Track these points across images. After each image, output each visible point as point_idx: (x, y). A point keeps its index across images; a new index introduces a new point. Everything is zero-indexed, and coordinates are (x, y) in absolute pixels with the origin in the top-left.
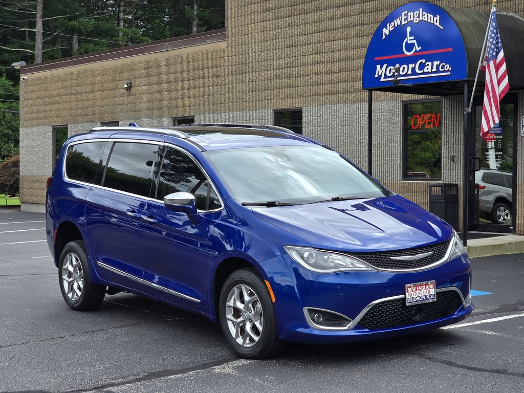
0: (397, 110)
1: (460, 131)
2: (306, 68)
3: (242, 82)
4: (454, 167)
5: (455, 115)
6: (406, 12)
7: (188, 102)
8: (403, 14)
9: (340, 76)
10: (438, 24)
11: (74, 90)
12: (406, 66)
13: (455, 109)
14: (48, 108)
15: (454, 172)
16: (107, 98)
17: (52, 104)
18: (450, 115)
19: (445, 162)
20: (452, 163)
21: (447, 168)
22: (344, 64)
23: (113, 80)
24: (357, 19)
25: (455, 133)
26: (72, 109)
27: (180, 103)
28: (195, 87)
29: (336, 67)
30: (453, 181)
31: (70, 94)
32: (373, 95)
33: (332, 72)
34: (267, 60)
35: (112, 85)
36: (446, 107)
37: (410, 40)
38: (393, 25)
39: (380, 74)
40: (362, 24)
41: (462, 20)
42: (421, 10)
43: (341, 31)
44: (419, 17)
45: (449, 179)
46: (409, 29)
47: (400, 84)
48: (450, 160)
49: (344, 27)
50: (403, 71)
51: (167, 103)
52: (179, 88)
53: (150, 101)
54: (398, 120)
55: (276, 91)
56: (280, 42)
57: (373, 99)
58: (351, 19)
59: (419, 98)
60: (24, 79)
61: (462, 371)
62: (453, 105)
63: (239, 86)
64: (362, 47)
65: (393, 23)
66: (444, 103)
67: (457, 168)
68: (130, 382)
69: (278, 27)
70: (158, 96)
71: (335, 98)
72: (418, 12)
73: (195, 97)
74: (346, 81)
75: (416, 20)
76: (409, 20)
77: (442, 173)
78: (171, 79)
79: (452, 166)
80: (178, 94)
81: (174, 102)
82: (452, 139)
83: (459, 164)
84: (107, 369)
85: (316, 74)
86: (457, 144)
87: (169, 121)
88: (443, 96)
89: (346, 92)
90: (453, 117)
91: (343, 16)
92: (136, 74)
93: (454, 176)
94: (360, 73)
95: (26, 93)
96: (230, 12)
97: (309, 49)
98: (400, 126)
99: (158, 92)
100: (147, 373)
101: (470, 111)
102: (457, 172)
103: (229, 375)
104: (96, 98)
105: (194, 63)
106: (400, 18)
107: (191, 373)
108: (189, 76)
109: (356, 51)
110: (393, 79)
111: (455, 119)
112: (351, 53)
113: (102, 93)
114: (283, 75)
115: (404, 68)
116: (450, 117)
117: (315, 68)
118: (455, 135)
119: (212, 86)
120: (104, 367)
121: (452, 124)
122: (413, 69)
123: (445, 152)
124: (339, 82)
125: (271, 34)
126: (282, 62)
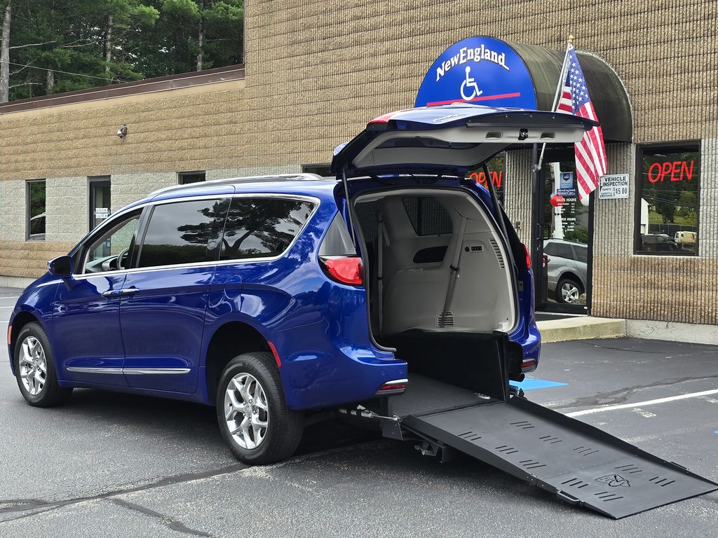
2: (342, 114)
3: (264, 131)
5: (521, 173)
7: (197, 153)
8: (461, 51)
10: (503, 64)
11: (54, 136)
13: (521, 166)
14: (20, 158)
16: (95, 146)
17: (26, 152)
18: (515, 173)
23: (103, 125)
24: (405, 56)
25: (520, 195)
26: (51, 160)
27: (188, 154)
28: (206, 136)
31: (49, 141)
34: (294, 104)
35: (103, 131)
36: (509, 164)
37: (469, 82)
38: (450, 64)
40: (411, 62)
41: (532, 59)
42: (483, 46)
43: (385, 70)
44: (480, 55)
46: (468, 70)
49: (388, 66)
51: (171, 154)
52: (186, 136)
53: (149, 151)
55: (305, 143)
56: (310, 82)
58: (397, 57)
62: (518, 161)
63: (260, 136)
64: (410, 90)
65: (449, 62)
66: (507, 159)
68: (142, 488)
69: (308, 64)
70: (161, 145)
72: (480, 49)
73: (206, 147)
75: (477, 58)
76: (469, 58)
78: (176, 125)
80: (185, 143)
81: (179, 154)
82: (517, 201)
84: (112, 473)
85: (354, 122)
86: (523, 207)
87: (174, 176)
90: (518, 176)
91: (387, 52)
92: (132, 118)
96: (249, 44)
97: (346, 91)
99: (160, 140)
100: (161, 478)
101: (540, 168)
103: (261, 479)
104: (82, 146)
106: (458, 55)
107: (215, 477)
108: (198, 122)
111: (520, 179)
113: (88, 141)
114: (315, 123)
116: (515, 176)
117: (353, 116)
118: (520, 197)
119: (228, 134)
121: (517, 184)
125: (300, 73)
126: (314, 107)
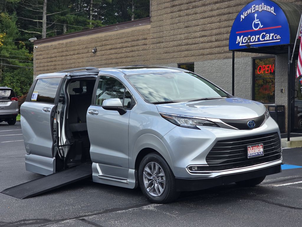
0: (249, 63)
1: (286, 75)
2: (196, 39)
3: (160, 48)
4: (283, 96)
5: (283, 66)
6: (254, 5)
7: (129, 59)
8: (253, 6)
9: (216, 43)
10: (273, 12)
11: (64, 54)
12: (254, 37)
13: (283, 62)
14: (49, 64)
15: (282, 99)
16: (83, 58)
17: (51, 61)
18: (280, 65)
19: (277, 93)
20: (281, 93)
21: (278, 96)
22: (218, 37)
23: (86, 48)
24: (226, 10)
25: (283, 76)
26: (63, 65)
27: (124, 60)
28: (132, 51)
29: (213, 38)
30: (282, 104)
31: (62, 56)
32: (235, 54)
33: (211, 42)
34: (174, 35)
35: (86, 50)
36: (277, 61)
37: (257, 21)
38: (247, 13)
39: (239, 42)
40: (229, 13)
41: (287, 9)
42: (263, 4)
43: (216, 17)
44: (262, 8)
45: (280, 102)
46: (256, 15)
47: (251, 47)
48: (280, 92)
49: (218, 15)
50: (253, 40)
51: (116, 60)
52: (124, 52)
53: (107, 59)
54: (250, 68)
55: (179, 53)
56: (181, 25)
57: (235, 56)
58: (222, 11)
59: (262, 56)
60: (36, 48)
61: (287, 209)
62: (281, 59)
63: (158, 50)
64: (229, 26)
65: (247, 12)
66: (276, 59)
67: (284, 96)
68: (95, 214)
69: (180, 16)
70: (112, 56)
71: (213, 56)
72: (261, 5)
73: (132, 57)
74: (219, 47)
75: (260, 10)
76: (256, 10)
77: (276, 99)
78: (119, 46)
79: (281, 95)
80: (123, 55)
81: (120, 60)
82: (281, 79)
83: (285, 94)
84: (82, 207)
85: (202, 43)
86: (284, 82)
88: (276, 54)
89: (220, 53)
90: (281, 67)
91: (218, 9)
92: (99, 44)
93: (282, 101)
94: (227, 42)
95: (37, 55)
96: (153, 7)
97: (198, 28)
98: (251, 72)
99: (111, 54)
100: (105, 210)
101: (292, 62)
102: (284, 98)
103: (151, 211)
104: (76, 58)
105: (132, 37)
106: (251, 8)
107: (130, 210)
108: (129, 44)
109: (225, 29)
110: (246, 44)
111: (283, 68)
112: (222, 30)
113: (79, 55)
114: (183, 44)
115: (253, 38)
116: (280, 67)
117: (201, 40)
118: (283, 77)
119: (143, 50)
120: (80, 206)
121: (281, 71)
122: (259, 38)
123: (277, 87)
124: (216, 47)
125: (176, 20)
126: (183, 36)
